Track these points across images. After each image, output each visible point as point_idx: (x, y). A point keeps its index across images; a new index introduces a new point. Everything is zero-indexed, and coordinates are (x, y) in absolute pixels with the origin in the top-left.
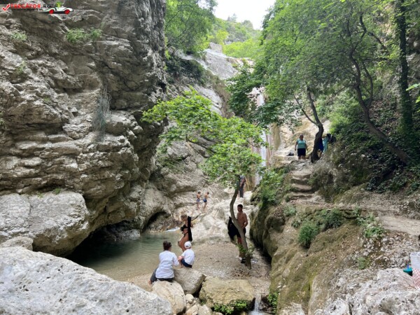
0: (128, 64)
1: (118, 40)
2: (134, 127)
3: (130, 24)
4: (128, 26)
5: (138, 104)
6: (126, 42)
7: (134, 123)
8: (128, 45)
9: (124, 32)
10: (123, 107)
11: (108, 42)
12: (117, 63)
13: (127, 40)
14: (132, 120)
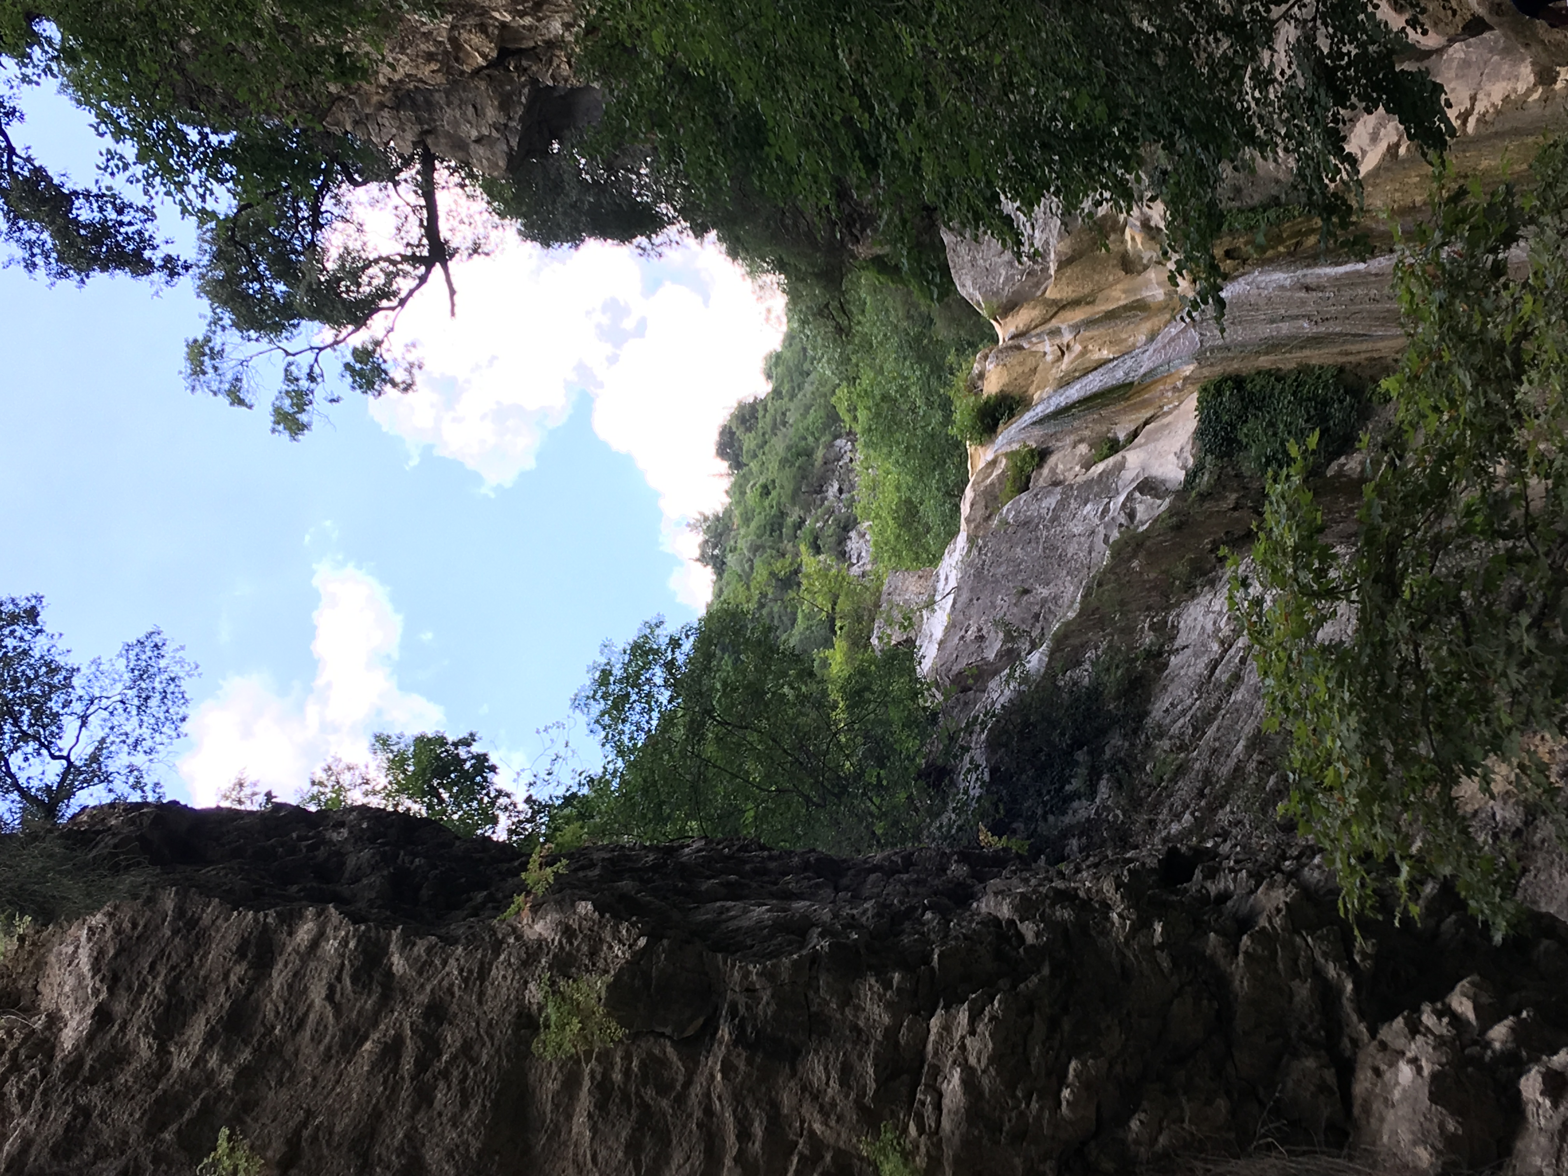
0: (1066, 1025)
1: (936, 1071)
2: (1456, 1020)
3: (847, 998)
4: (859, 1008)
5: (1303, 990)
6: (947, 1028)
7: (1428, 1019)
8: (963, 1017)
9: (891, 1033)
10: (1330, 1076)
11: (946, 1124)
12: (1062, 1081)
13: (935, 1023)
14: (1414, 1028)
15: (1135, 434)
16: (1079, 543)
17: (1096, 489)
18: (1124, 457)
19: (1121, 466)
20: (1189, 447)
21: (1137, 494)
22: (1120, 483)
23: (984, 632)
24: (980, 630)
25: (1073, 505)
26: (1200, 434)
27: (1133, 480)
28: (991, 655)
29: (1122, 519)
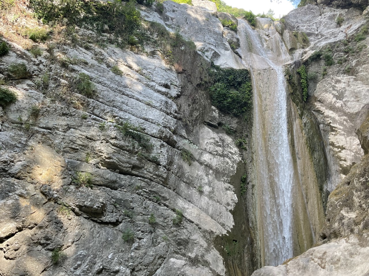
15: (237, 53)
16: (201, 38)
17: (219, 43)
18: (229, 50)
19: (226, 49)
20: (227, 66)
21: (213, 52)
22: (220, 49)
23: (176, 12)
24: (176, 11)
25: (215, 36)
26: (232, 69)
27: (220, 52)
28: (168, 14)
29: (206, 48)
